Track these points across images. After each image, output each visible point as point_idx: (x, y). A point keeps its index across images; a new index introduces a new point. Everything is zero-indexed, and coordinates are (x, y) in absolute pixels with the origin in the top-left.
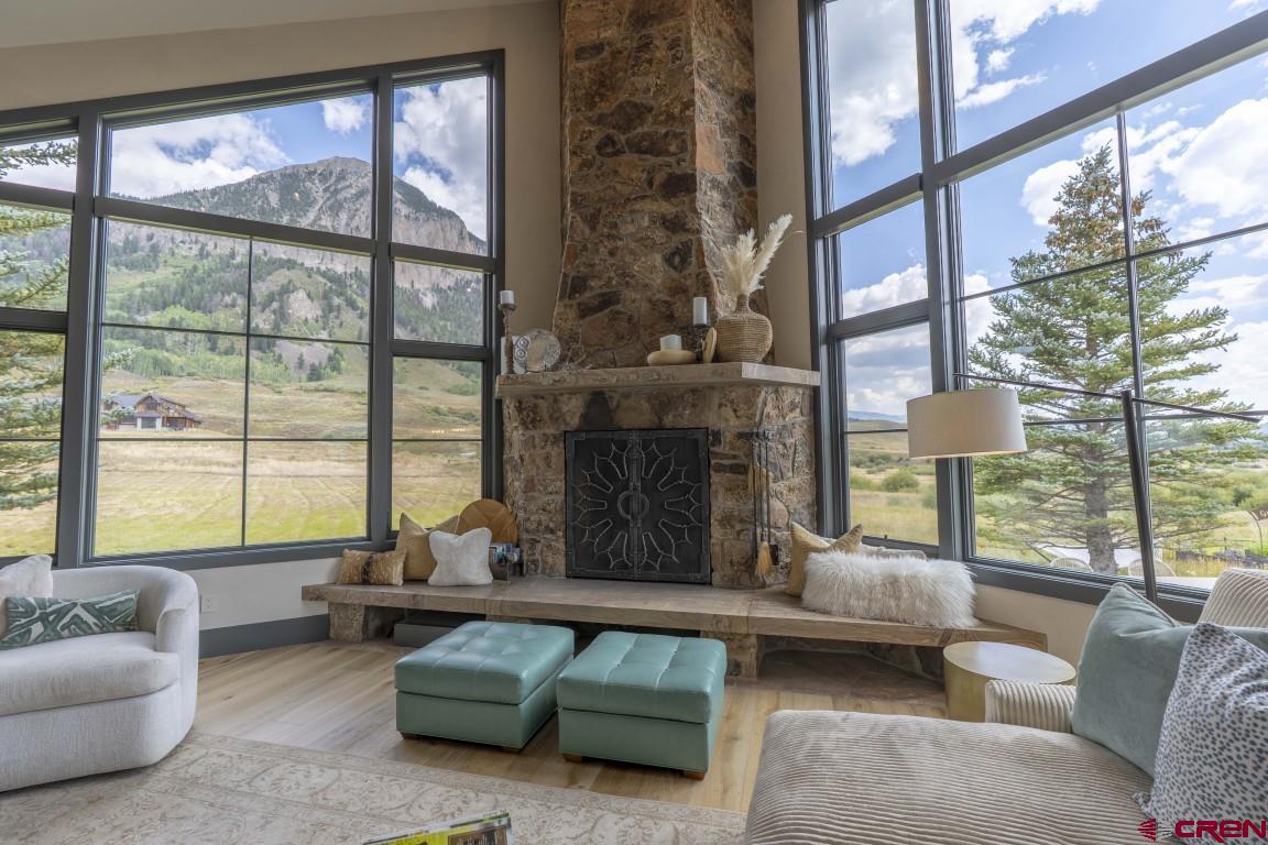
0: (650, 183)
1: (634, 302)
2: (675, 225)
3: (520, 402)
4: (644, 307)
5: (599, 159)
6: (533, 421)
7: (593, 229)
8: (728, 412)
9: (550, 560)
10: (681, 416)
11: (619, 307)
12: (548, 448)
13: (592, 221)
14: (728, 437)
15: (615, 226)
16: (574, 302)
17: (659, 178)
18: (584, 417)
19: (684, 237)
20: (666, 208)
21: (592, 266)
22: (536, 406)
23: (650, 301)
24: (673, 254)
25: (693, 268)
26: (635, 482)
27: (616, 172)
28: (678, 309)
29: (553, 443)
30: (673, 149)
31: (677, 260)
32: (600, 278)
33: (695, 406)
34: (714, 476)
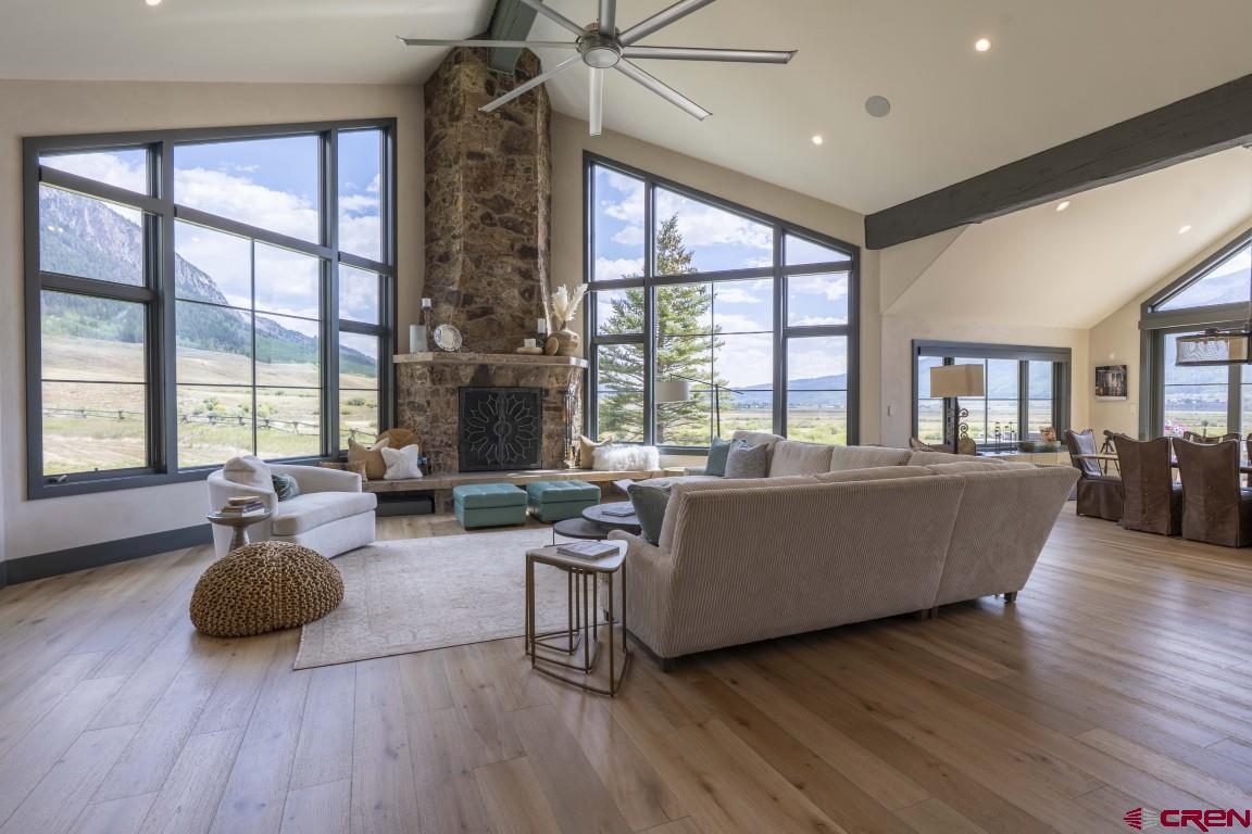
0: (512, 247)
1: (501, 314)
2: (527, 275)
3: (433, 368)
4: (508, 318)
5: (481, 226)
6: (440, 380)
7: (477, 267)
8: (553, 380)
9: (449, 463)
10: (529, 381)
11: (492, 316)
12: (449, 397)
13: (477, 262)
14: (553, 392)
15: (491, 268)
16: (465, 310)
17: (518, 246)
18: (473, 379)
19: (531, 283)
20: (520, 263)
21: (477, 289)
22: (443, 371)
23: (511, 315)
24: (524, 292)
25: (535, 301)
26: (502, 415)
27: (492, 236)
28: (527, 323)
29: (452, 394)
30: (525, 231)
31: (527, 295)
32: (482, 298)
33: (537, 376)
34: (545, 413)
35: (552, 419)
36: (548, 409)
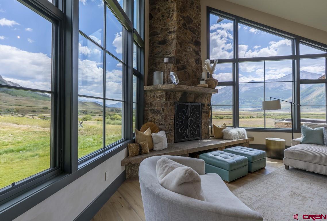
0: (192, 40)
1: (189, 69)
2: (197, 53)
3: (167, 92)
4: (191, 72)
5: (183, 29)
6: (169, 99)
7: (181, 47)
8: (206, 100)
9: (171, 138)
10: (198, 100)
11: (186, 70)
12: (171, 106)
13: (181, 44)
14: (206, 105)
15: (186, 48)
16: (177, 66)
17: (194, 40)
18: (181, 98)
19: (199, 57)
20: (195, 48)
21: (181, 57)
22: (171, 94)
23: (192, 70)
24: (197, 60)
25: (199, 65)
26: (189, 116)
27: (186, 34)
28: (198, 74)
29: (172, 105)
30: (197, 34)
31: (197, 62)
32: (183, 61)
33: (201, 98)
34: (203, 114)
35: (205, 117)
36: (204, 112)
